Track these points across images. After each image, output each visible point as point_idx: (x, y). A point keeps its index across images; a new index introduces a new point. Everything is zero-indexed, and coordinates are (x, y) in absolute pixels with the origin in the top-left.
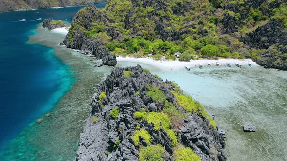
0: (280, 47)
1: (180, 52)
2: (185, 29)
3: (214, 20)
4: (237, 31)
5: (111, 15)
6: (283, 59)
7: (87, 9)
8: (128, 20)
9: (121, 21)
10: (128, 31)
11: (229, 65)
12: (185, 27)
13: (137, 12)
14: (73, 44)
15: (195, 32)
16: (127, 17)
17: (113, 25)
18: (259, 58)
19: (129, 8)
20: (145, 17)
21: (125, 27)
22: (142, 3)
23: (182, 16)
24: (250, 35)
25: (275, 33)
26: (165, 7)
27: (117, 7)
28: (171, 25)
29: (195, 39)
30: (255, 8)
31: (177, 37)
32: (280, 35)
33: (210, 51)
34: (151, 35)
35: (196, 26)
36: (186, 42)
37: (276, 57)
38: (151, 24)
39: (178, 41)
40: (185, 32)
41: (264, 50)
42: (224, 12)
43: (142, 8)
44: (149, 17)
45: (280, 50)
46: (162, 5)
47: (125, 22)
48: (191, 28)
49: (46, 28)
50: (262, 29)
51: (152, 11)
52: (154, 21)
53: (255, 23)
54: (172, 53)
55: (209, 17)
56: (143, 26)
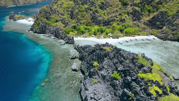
0: (170, 28)
1: (111, 33)
2: (112, 19)
3: (126, 12)
4: (141, 19)
5: (61, 10)
6: (173, 34)
7: (47, 7)
8: (73, 14)
9: (68, 14)
10: (74, 20)
11: (143, 40)
12: (111, 17)
13: (78, 8)
14: (39, 30)
15: (118, 20)
16: (72, 12)
17: (63, 17)
18: (158, 35)
19: (73, 6)
20: (84, 11)
21: (71, 18)
22: (81, 3)
23: (105, 10)
24: (149, 21)
25: (164, 20)
26: (95, 5)
27: (64, 5)
28: (101, 16)
29: (118, 24)
30: (148, 5)
31: (107, 23)
32: (168, 21)
33: (130, 31)
34: (89, 23)
35: (118, 16)
36: (114, 27)
37: (169, 34)
38: (88, 16)
39: (108, 26)
40: (112, 20)
41: (160, 30)
42: (132, 7)
43: (81, 6)
44: (86, 12)
45: (171, 29)
46: (93, 4)
47: (71, 15)
48: (115, 18)
49: (12, 20)
50: (156, 17)
51: (88, 8)
52: (89, 14)
53: (149, 14)
54: (107, 34)
55: (123, 11)
56: (83, 17)
